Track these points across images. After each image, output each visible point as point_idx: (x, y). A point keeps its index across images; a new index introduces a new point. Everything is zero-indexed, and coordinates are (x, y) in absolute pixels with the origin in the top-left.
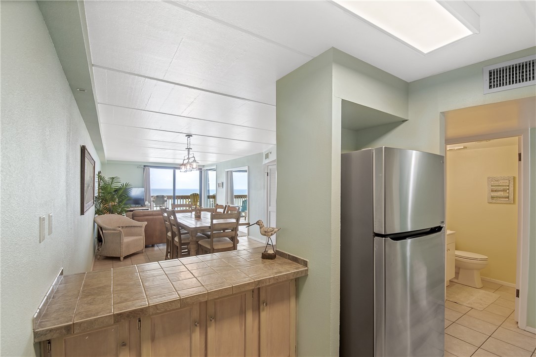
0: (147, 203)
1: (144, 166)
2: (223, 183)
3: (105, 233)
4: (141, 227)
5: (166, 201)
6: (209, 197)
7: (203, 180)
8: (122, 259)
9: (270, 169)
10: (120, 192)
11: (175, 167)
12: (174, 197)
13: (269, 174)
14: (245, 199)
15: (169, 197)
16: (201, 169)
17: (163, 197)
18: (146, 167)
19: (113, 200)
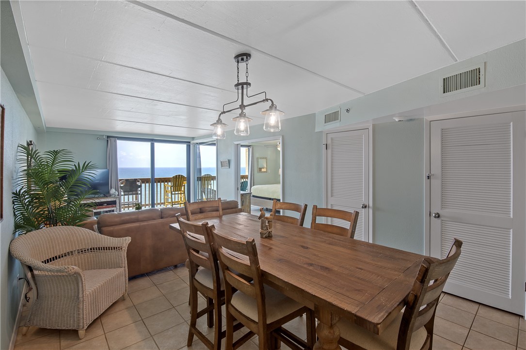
0: (113, 191)
1: (108, 137)
2: (229, 161)
3: (39, 276)
4: (120, 248)
5: (140, 186)
6: (200, 179)
7: (192, 156)
8: (81, 333)
9: (332, 139)
10: (72, 181)
11: (152, 140)
12: (153, 181)
13: (330, 147)
14: (244, 180)
15: (145, 181)
16: (190, 142)
17: (136, 180)
18: (110, 139)
19: (56, 195)
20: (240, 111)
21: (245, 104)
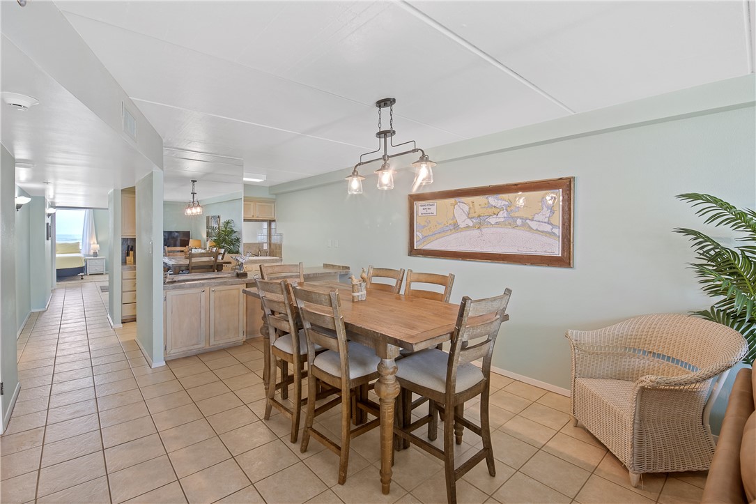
20: (382, 162)
21: (389, 153)
